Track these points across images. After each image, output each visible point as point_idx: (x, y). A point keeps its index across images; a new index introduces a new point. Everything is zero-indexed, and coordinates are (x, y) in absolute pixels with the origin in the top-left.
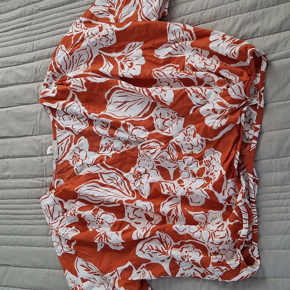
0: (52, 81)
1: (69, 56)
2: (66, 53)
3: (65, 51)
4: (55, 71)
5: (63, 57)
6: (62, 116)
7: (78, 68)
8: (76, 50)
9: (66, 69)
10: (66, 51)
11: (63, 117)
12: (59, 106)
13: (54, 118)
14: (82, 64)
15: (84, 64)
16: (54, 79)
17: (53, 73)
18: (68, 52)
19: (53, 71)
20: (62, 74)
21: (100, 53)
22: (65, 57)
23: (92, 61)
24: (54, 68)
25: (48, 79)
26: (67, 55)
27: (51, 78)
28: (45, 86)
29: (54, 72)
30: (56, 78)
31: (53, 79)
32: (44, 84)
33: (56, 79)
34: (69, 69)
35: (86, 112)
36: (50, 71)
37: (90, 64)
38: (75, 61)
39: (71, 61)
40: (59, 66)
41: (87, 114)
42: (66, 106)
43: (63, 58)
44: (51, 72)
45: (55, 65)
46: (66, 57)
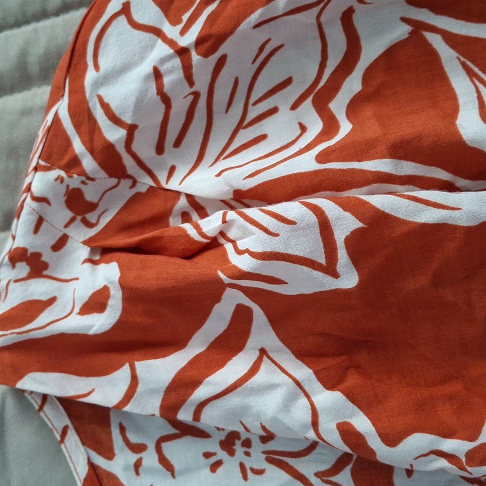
0: (67, 231)
1: (195, 57)
2: (171, 43)
3: (157, 32)
4: (88, 163)
5: (146, 68)
6: (151, 447)
7: (244, 136)
8: (255, 17)
9: (160, 149)
10: (171, 31)
11: (159, 449)
12: (140, 388)
13: (100, 461)
14: (274, 111)
15: (294, 107)
16: (79, 218)
17: (75, 182)
18: (183, 32)
19: (73, 165)
20: (129, 182)
21: (418, 27)
22: (163, 69)
23: (353, 85)
24: (78, 146)
25: (40, 221)
26: (182, 52)
27: (60, 214)
28: (23, 269)
29: (83, 173)
30: (92, 207)
31: (72, 220)
32: (17, 257)
33: (92, 217)
34: (177, 144)
35: (362, 423)
36: (47, 169)
37: (338, 106)
38: (221, 95)
39: (196, 95)
40: (114, 135)
41: (375, 443)
42: (201, 393)
43: (147, 78)
44: (62, 173)
45: (85, 127)
46: (171, 71)
